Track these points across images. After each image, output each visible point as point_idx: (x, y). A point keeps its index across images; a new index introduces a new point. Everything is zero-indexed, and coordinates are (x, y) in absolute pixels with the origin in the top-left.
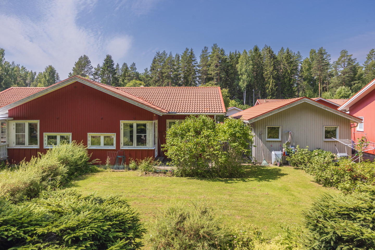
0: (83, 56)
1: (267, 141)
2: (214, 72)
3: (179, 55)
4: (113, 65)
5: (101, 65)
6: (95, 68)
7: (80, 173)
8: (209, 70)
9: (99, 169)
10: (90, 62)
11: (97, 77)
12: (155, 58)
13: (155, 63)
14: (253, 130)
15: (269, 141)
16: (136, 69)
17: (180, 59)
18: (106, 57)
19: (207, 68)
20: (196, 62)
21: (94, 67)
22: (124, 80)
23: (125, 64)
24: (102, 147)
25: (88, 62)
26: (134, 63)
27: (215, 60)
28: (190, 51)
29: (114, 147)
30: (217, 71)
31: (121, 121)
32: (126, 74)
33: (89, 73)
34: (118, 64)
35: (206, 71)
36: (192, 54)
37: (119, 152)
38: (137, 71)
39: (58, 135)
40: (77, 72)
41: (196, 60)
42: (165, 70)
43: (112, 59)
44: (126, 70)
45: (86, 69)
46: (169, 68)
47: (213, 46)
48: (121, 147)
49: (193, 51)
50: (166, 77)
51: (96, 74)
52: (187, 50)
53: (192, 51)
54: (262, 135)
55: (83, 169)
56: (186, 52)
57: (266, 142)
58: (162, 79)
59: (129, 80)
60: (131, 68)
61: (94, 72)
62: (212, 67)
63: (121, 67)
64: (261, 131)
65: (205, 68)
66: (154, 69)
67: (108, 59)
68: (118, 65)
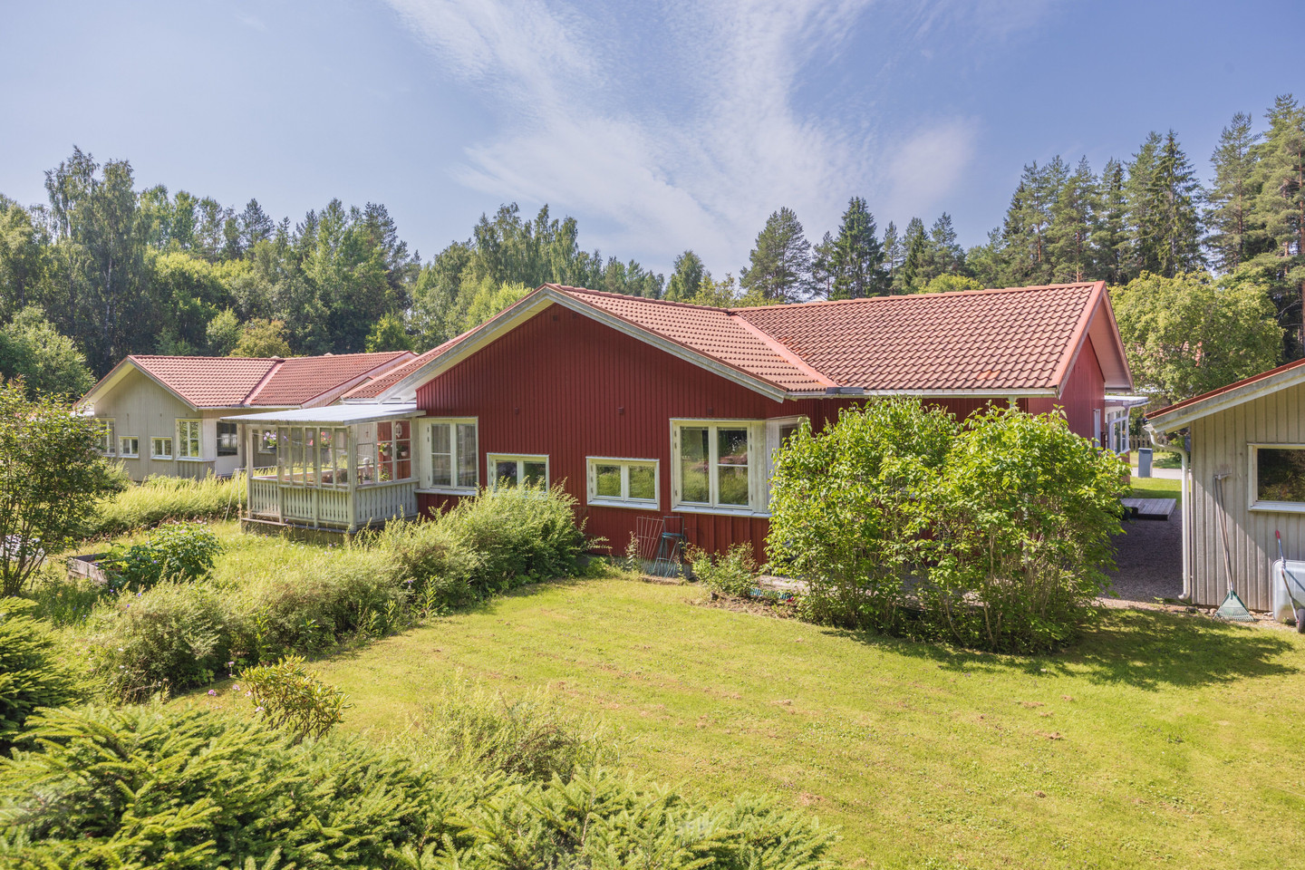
0: (779, 213)
1: (1257, 513)
2: (1277, 212)
3: (1119, 166)
4: (871, 230)
5: (835, 235)
6: (815, 247)
7: (537, 575)
8: (1253, 206)
9: (607, 568)
10: (801, 229)
11: (822, 274)
12: (1022, 190)
13: (1020, 208)
14: (1184, 459)
15: (1267, 514)
16: (955, 236)
17: (1127, 177)
18: (849, 206)
19: (1248, 204)
20: (1190, 183)
21: (813, 245)
22: (911, 278)
23: (916, 223)
24: (624, 501)
25: (795, 229)
26: (947, 215)
27: (1282, 162)
28: (1165, 142)
29: (654, 505)
30: (1291, 210)
31: (672, 420)
32: (919, 255)
33: (799, 265)
34: (891, 224)
35: (1240, 215)
36: (1172, 152)
37: (667, 520)
38: (956, 242)
39: (520, 460)
40: (762, 264)
41: (1193, 176)
42: (1058, 228)
43: (869, 211)
44: (919, 243)
45: (787, 253)
46: (1072, 219)
47: (1273, 105)
48: (672, 506)
49: (1175, 142)
50: (1063, 253)
51: (819, 265)
52: (1155, 138)
53: (1171, 140)
54: (1230, 486)
55: (550, 563)
56: (1148, 149)
57: (1249, 519)
58: (1048, 261)
59: (929, 276)
60: (935, 234)
61: (812, 260)
62: (1270, 194)
63: (901, 233)
64: (1224, 467)
65: (1238, 203)
66: (1016, 231)
67: (854, 213)
68: (892, 229)
